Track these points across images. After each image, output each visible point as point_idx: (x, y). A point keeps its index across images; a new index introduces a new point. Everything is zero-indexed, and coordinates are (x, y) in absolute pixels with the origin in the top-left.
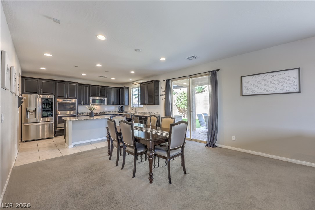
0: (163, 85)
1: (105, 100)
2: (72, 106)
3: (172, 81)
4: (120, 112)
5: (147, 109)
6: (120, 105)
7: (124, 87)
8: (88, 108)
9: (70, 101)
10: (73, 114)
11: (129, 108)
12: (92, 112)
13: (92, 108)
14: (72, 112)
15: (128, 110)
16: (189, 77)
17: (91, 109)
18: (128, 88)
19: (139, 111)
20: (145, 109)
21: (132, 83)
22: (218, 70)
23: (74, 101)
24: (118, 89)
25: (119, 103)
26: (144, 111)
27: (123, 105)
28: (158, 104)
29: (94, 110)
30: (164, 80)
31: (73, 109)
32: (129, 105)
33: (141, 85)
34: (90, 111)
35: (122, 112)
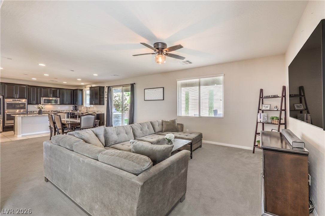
0: (106, 90)
1: (57, 100)
2: (21, 106)
3: (112, 88)
4: (74, 111)
5: (96, 108)
6: (74, 105)
7: (77, 89)
8: (37, 107)
9: (20, 101)
10: (23, 112)
11: (83, 108)
12: (40, 110)
13: (41, 107)
14: (22, 110)
15: (82, 109)
16: (121, 86)
17: (39, 108)
18: (82, 90)
19: (91, 110)
20: (94, 108)
21: (85, 86)
22: (135, 84)
23: (24, 101)
24: (72, 91)
25: (72, 103)
26: (94, 110)
27: (76, 105)
28: (104, 104)
29: (42, 108)
30: (107, 87)
31: (23, 108)
32: (82, 105)
33: (90, 89)
34: (39, 110)
35: (76, 111)
